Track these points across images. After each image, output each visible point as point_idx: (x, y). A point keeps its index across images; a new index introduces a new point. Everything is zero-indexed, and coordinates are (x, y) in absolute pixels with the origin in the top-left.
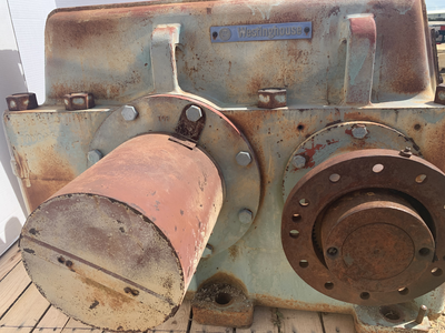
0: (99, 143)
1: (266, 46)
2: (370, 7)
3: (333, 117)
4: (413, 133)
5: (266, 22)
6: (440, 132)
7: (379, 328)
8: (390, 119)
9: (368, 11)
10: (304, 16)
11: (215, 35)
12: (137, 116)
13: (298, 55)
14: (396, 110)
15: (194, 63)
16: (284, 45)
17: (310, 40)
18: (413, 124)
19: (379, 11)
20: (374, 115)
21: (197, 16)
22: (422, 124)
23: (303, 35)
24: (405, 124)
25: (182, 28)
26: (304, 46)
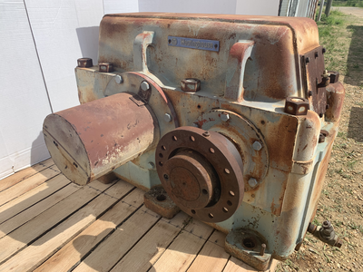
0: (107, 92)
1: (195, 52)
2: (253, 37)
3: (215, 105)
4: (260, 126)
5: (196, 37)
6: (277, 129)
7: (234, 247)
8: (246, 113)
9: (251, 39)
10: (216, 37)
11: (170, 41)
12: (122, 82)
13: (211, 61)
14: (250, 108)
15: (160, 56)
16: (204, 53)
17: (218, 53)
18: (260, 120)
19: (259, 40)
20: (238, 109)
21: (163, 28)
22: (266, 121)
23: (213, 49)
24: (255, 118)
25: (155, 34)
26: (214, 55)
